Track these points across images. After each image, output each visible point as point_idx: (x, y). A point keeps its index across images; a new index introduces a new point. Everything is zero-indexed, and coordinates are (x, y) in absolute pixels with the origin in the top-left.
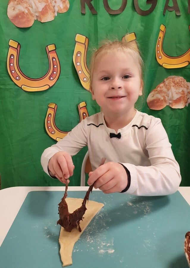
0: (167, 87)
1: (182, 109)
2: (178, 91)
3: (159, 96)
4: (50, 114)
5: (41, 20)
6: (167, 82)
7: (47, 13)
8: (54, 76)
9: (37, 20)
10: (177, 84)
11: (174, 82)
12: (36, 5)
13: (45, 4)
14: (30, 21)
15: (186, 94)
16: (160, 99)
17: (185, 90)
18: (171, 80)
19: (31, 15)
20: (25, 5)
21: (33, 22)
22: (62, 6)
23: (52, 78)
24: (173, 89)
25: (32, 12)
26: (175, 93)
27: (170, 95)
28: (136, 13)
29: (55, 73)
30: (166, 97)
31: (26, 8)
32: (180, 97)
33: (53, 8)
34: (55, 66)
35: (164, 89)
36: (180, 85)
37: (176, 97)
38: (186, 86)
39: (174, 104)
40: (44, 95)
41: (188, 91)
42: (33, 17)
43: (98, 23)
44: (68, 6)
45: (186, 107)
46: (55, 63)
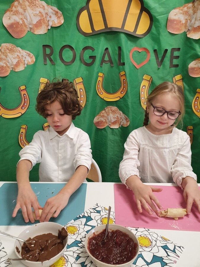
0: (107, 113)
1: (117, 129)
2: (115, 116)
3: (102, 119)
4: (22, 132)
5: (15, 70)
6: (107, 110)
7: (20, 65)
8: (25, 106)
9: (12, 70)
10: (114, 112)
11: (111, 110)
12: (11, 61)
13: (18, 60)
14: (8, 71)
15: (120, 119)
16: (102, 121)
17: (119, 116)
18: (110, 109)
19: (8, 67)
20: (4, 61)
21: (9, 72)
22: (30, 60)
23: (23, 108)
24: (111, 115)
25: (9, 65)
26: (112, 117)
27: (109, 119)
28: (82, 64)
29: (25, 104)
30: (107, 120)
31: (5, 63)
32: (116, 121)
33: (23, 62)
34: (26, 100)
35: (105, 115)
36: (115, 113)
37: (113, 120)
38: (119, 113)
39: (112, 125)
40: (18, 119)
41: (121, 117)
42: (10, 68)
43: (56, 70)
44: (35, 60)
45: (120, 127)
46: (25, 98)
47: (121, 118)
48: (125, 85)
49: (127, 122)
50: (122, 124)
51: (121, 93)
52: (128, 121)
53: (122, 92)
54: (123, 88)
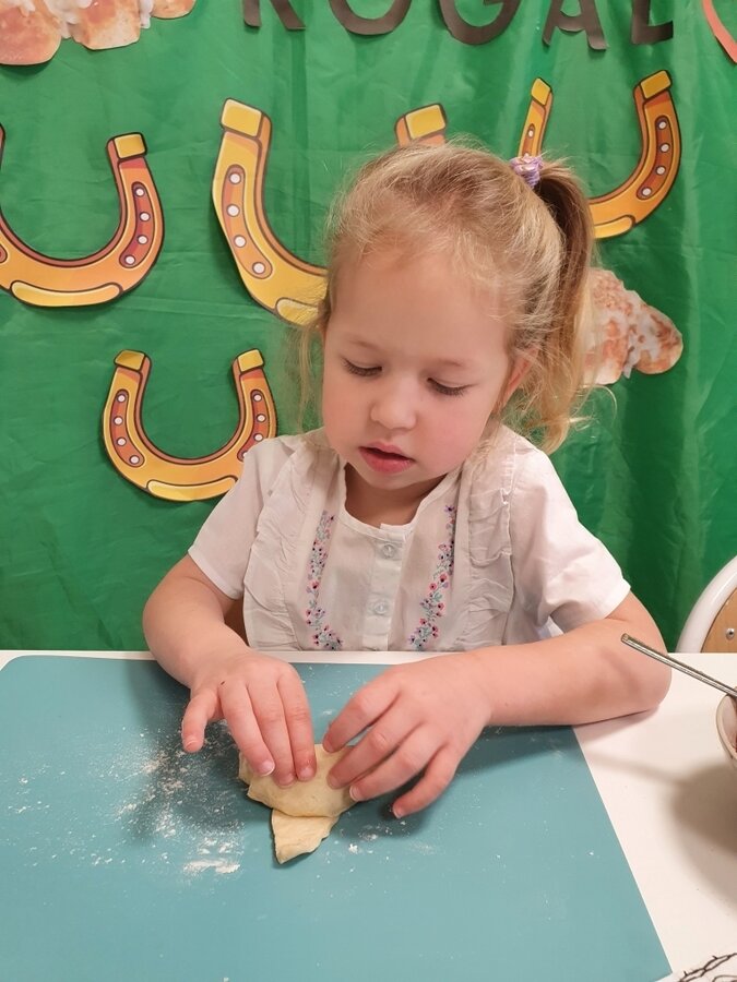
1: (610, 386)
2: (599, 321)
4: (123, 392)
5: (88, 41)
7: (113, 14)
8: (138, 252)
9: (72, 38)
15: (624, 333)
17: (620, 316)
19: (50, 18)
21: (54, 46)
23: (130, 260)
25: (52, 10)
28: (445, 33)
29: (143, 240)
32: (606, 345)
34: (145, 217)
36: (603, 302)
38: (623, 305)
40: (102, 320)
41: (632, 321)
42: (56, 26)
43: (307, 61)
45: (623, 379)
46: (143, 205)
47: (632, 328)
48: (665, 148)
49: (668, 346)
50: (635, 358)
51: (639, 194)
52: (671, 339)
53: (647, 192)
54: (655, 169)
